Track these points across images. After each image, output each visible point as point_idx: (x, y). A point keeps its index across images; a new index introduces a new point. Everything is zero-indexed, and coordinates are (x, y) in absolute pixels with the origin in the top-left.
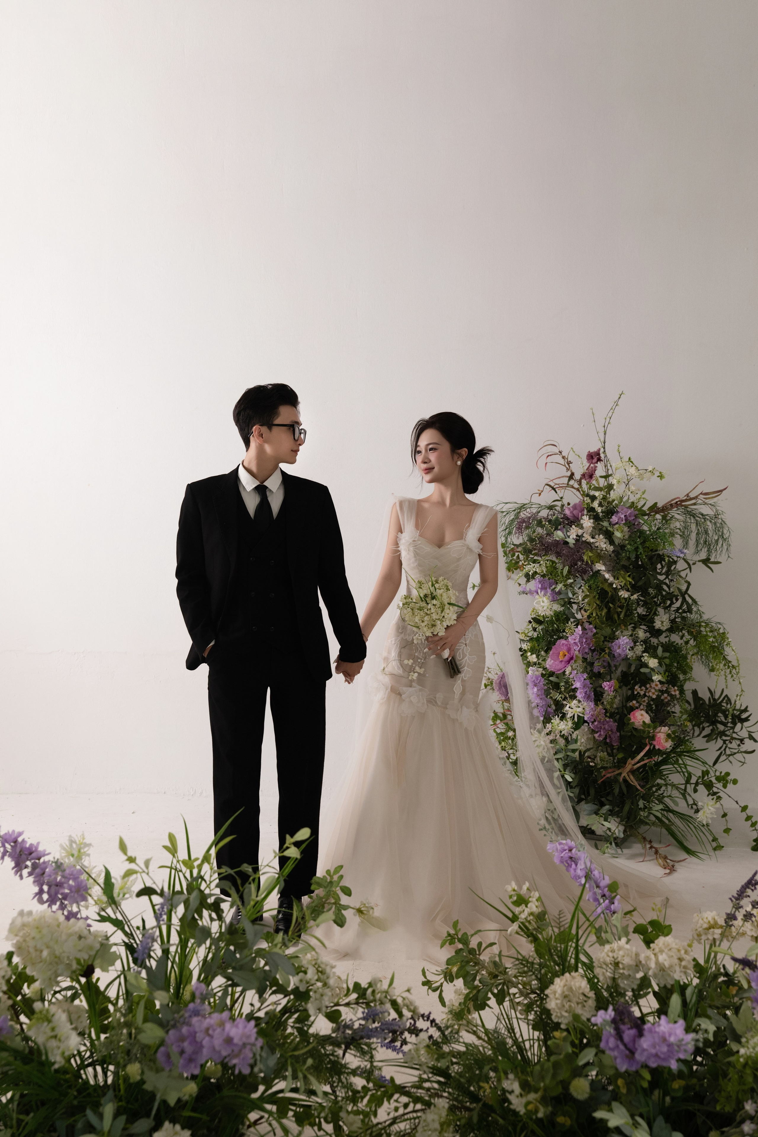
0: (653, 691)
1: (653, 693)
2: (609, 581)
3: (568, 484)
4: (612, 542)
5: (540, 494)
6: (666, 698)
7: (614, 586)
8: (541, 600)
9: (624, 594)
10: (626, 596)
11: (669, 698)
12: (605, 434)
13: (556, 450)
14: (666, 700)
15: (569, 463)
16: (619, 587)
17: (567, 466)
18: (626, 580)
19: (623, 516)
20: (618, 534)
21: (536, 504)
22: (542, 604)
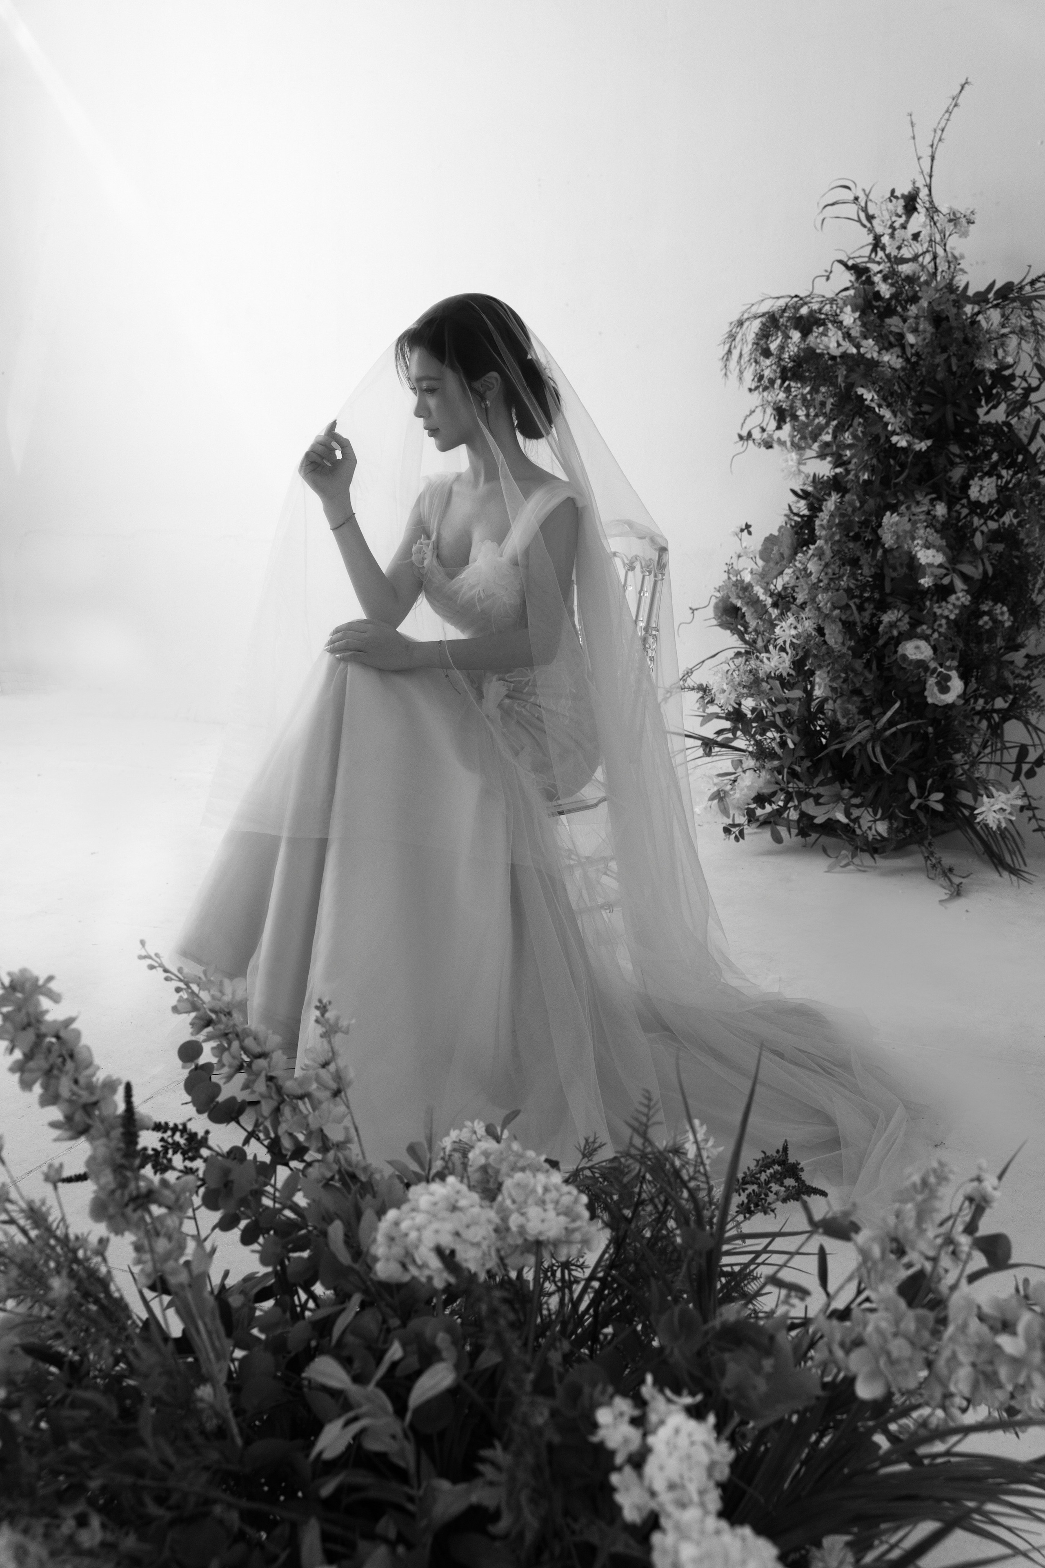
0: (950, 607)
1: (951, 611)
2: (885, 420)
3: (869, 257)
4: (903, 355)
5: (828, 278)
6: (986, 623)
7: (890, 428)
8: (789, 456)
9: (901, 441)
10: (903, 444)
11: (990, 624)
12: (933, 158)
13: (848, 195)
14: (987, 627)
15: (870, 218)
16: (898, 430)
17: (868, 225)
18: (907, 417)
19: (925, 305)
20: (911, 338)
21: (819, 296)
22: (790, 463)
